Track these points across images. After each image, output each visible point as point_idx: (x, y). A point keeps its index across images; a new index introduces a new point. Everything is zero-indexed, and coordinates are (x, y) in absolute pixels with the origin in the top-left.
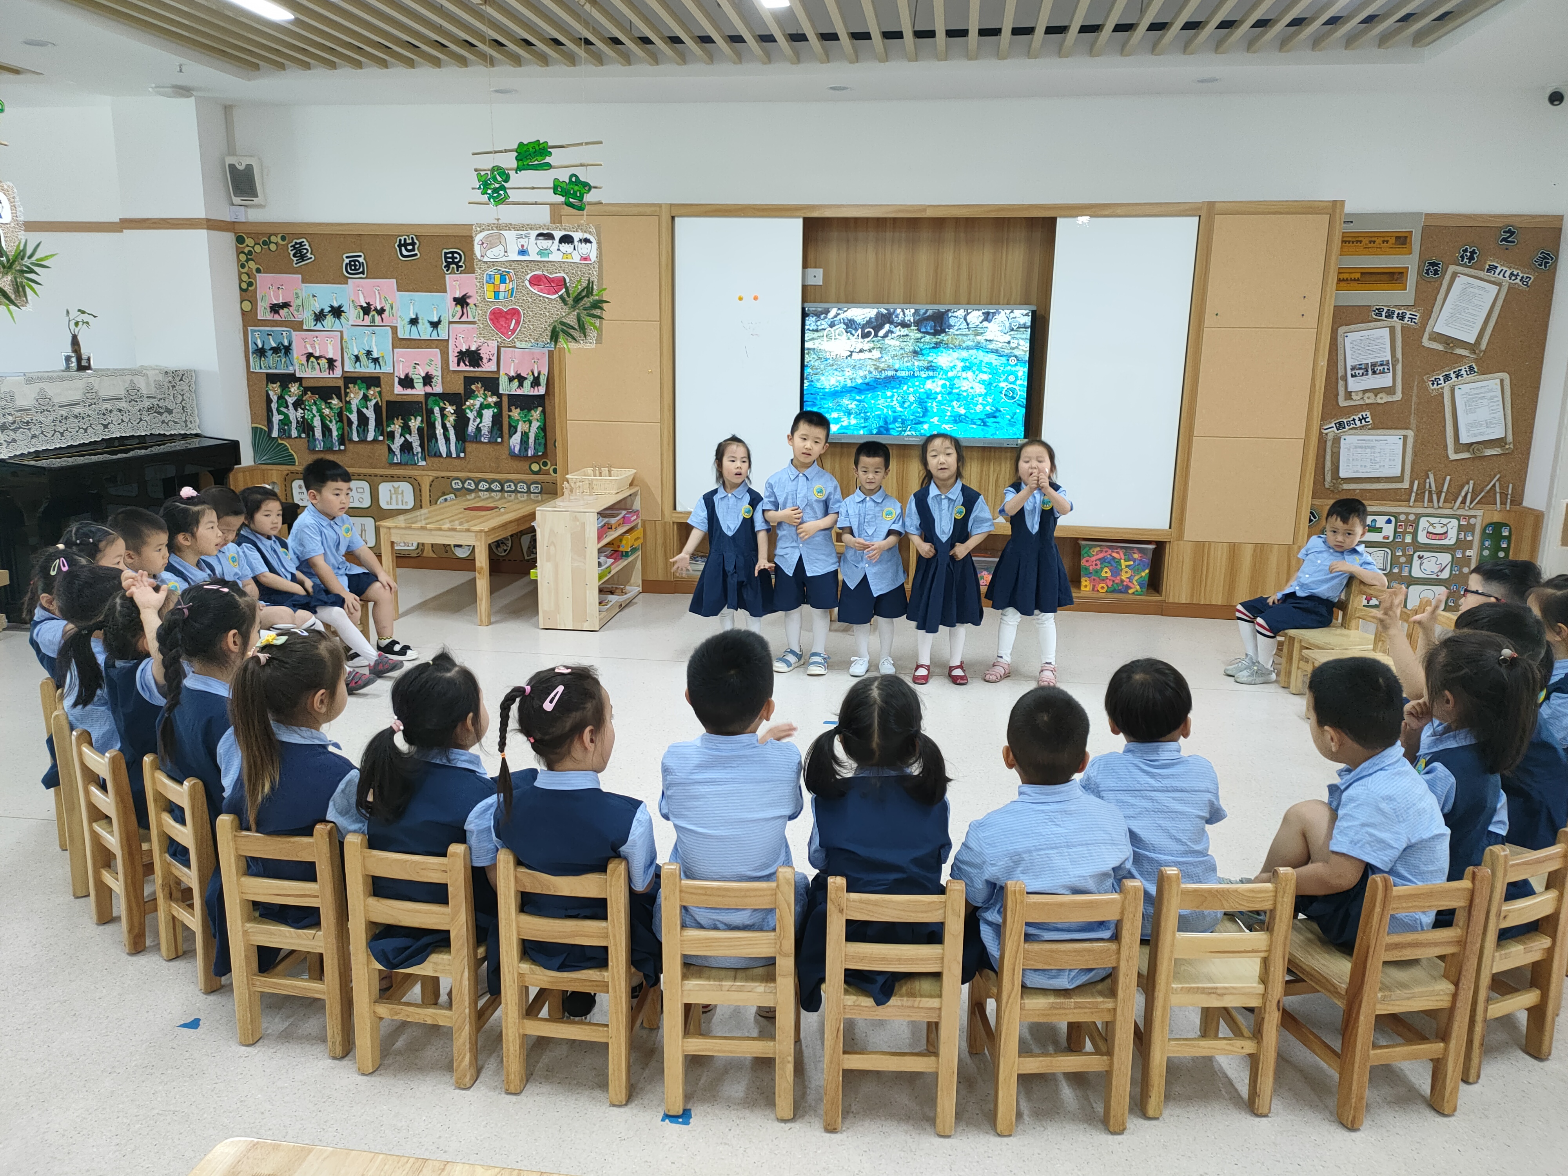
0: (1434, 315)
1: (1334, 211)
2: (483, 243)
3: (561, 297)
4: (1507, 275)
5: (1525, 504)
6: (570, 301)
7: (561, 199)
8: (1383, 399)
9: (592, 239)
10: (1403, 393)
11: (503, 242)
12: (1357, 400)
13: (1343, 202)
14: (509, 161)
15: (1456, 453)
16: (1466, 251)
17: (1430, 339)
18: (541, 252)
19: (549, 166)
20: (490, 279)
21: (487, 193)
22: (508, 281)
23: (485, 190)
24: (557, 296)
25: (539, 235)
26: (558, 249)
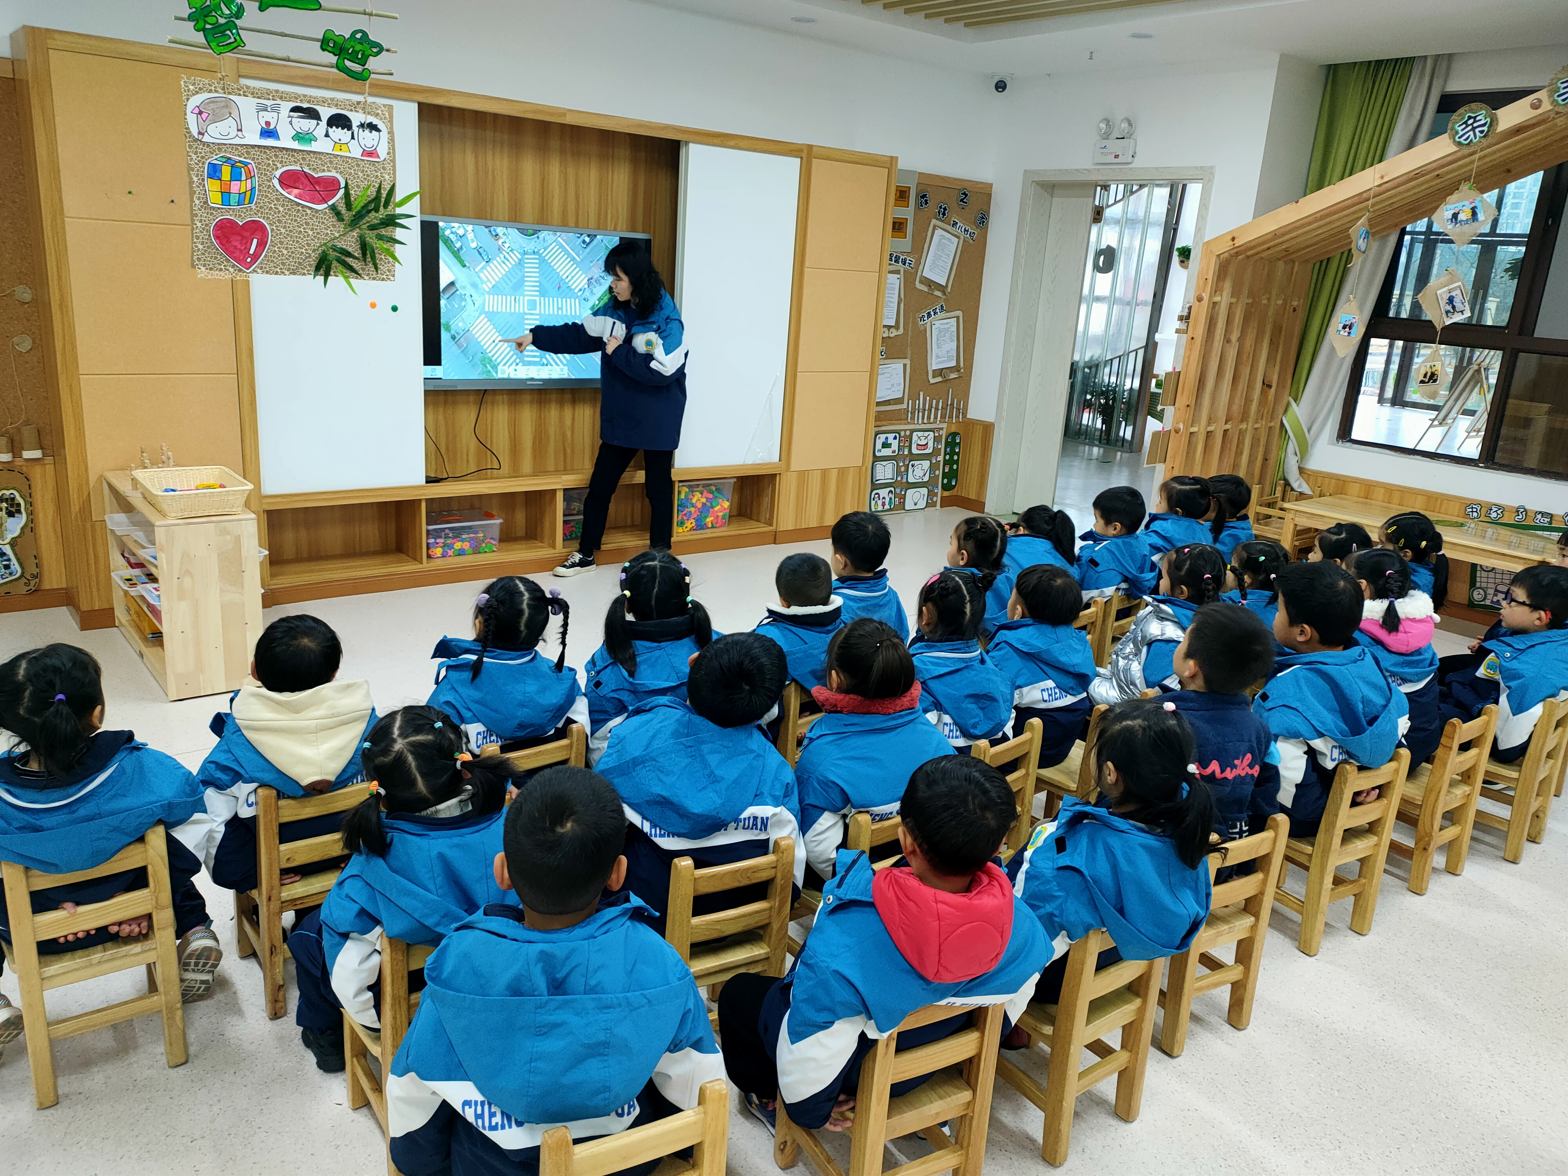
0: (922, 262)
1: (891, 164)
2: (200, 113)
3: (333, 208)
4: (963, 230)
5: (968, 416)
6: (347, 215)
7: (333, 59)
8: (894, 333)
9: (381, 126)
10: (903, 328)
11: (235, 114)
13: (896, 157)
15: (934, 377)
16: (941, 207)
17: (921, 282)
18: (298, 137)
19: (317, 5)
20: (214, 172)
21: (204, 30)
22: (243, 178)
23: (201, 24)
24: (325, 205)
25: (295, 109)
26: (327, 135)
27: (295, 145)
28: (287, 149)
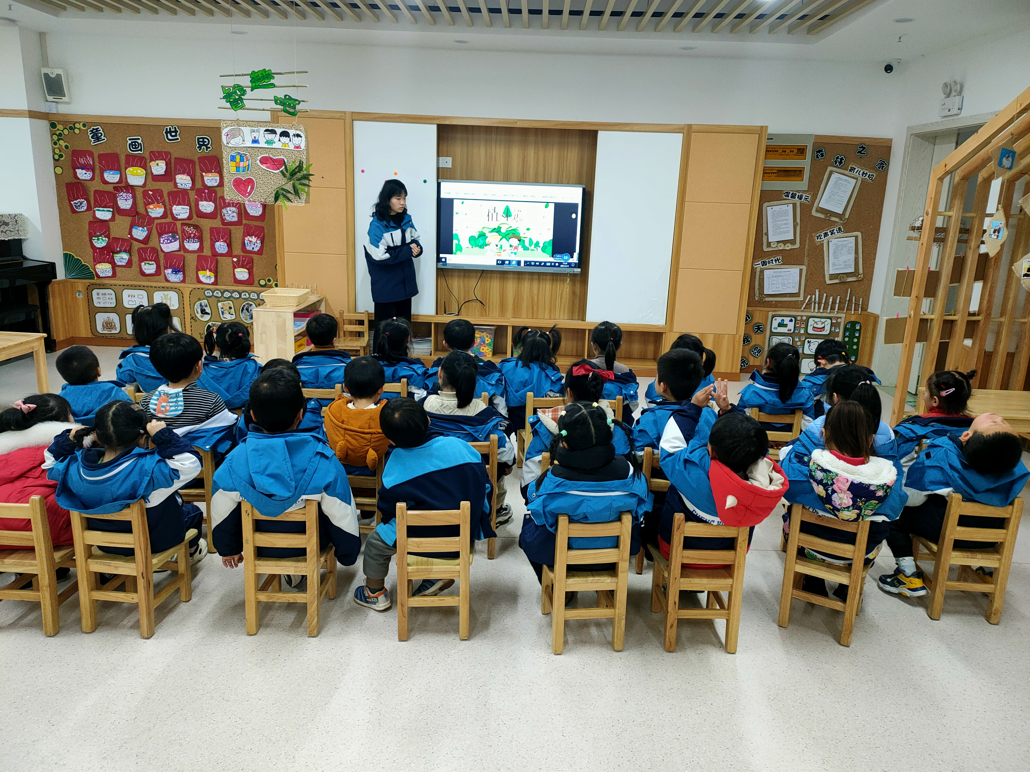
0: (819, 196)
1: (762, 132)
2: (228, 135)
3: (282, 172)
4: (861, 173)
5: (869, 311)
6: (288, 175)
7: (280, 108)
8: (789, 247)
9: (302, 135)
10: (800, 243)
11: (242, 134)
12: (774, 247)
13: (767, 127)
14: (246, 82)
15: (830, 279)
16: (838, 158)
17: (817, 211)
18: (267, 142)
19: (273, 86)
20: (233, 158)
21: (230, 102)
22: (245, 160)
23: (229, 99)
24: (279, 171)
25: (266, 131)
26: (279, 141)
27: (266, 146)
28: (263, 148)
